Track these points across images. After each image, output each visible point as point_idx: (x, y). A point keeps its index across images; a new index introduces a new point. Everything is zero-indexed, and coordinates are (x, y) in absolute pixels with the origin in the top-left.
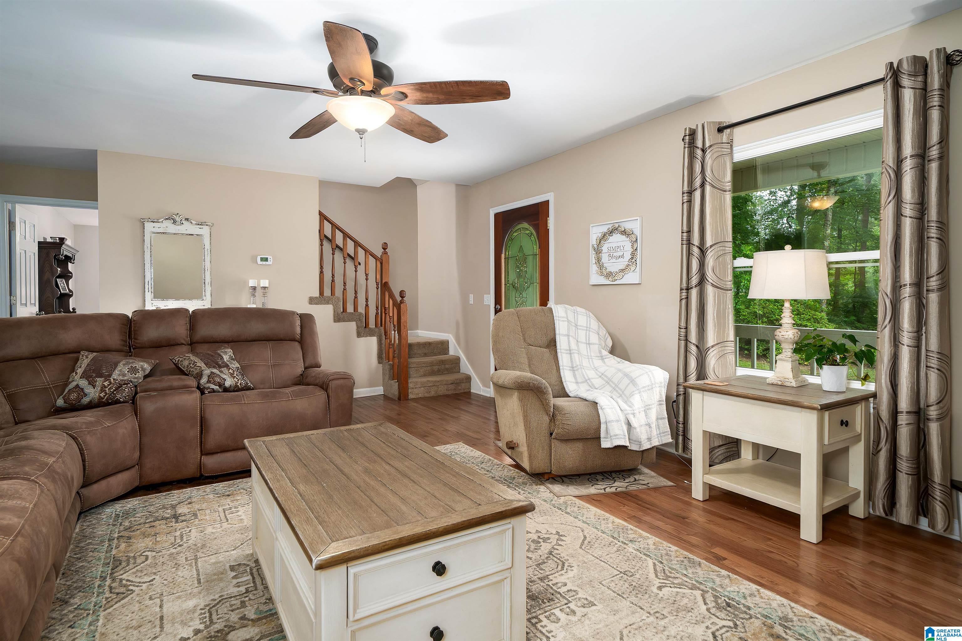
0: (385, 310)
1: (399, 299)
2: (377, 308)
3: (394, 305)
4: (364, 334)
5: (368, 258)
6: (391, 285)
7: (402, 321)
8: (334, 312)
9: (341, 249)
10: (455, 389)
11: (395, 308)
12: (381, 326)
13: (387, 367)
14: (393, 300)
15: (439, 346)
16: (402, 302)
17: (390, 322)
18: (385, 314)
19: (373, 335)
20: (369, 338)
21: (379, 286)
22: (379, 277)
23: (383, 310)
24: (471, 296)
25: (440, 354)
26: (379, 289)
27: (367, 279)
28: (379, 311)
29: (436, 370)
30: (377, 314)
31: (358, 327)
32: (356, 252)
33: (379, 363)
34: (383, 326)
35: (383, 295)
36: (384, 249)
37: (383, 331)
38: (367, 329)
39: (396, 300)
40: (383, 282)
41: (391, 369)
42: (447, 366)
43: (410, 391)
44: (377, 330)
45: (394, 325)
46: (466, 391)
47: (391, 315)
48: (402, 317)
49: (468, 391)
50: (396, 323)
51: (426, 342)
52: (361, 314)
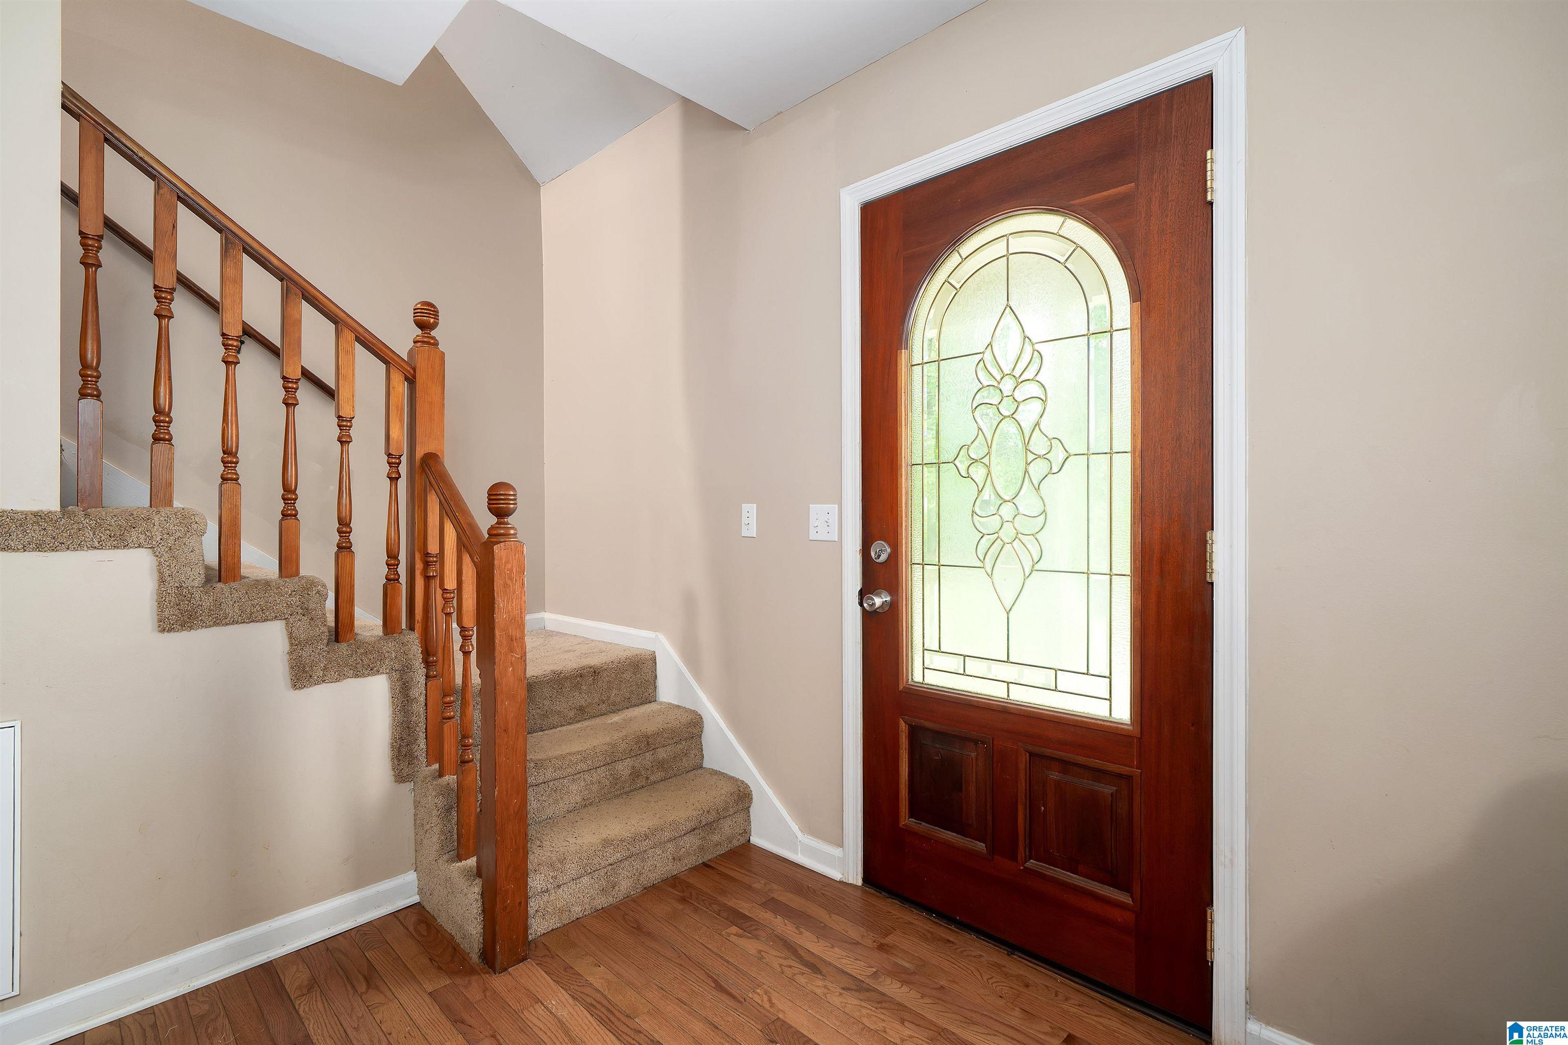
0: (427, 564)
1: (485, 520)
2: (392, 555)
3: (462, 546)
4: (325, 669)
5: (351, 353)
6: (450, 464)
7: (501, 617)
8: (162, 581)
9: (212, 304)
10: (701, 848)
11: (467, 559)
12: (411, 628)
13: (434, 801)
14: (458, 525)
15: (627, 676)
16: (495, 535)
17: (449, 615)
18: (428, 579)
19: (372, 670)
20: (351, 685)
21: (403, 469)
22: (399, 433)
23: (419, 566)
24: (749, 512)
25: (630, 704)
26: (402, 483)
27: (344, 441)
28: (402, 570)
29: (627, 772)
30: (392, 580)
31: (295, 643)
32: (289, 324)
33: (400, 777)
34: (418, 626)
35: (417, 503)
36: (421, 325)
37: (416, 650)
38: (343, 646)
39: (473, 527)
40: (420, 453)
41: (449, 810)
42: (662, 754)
43: (533, 905)
44: (390, 646)
45: (463, 629)
46: (736, 843)
47: (451, 584)
48: (501, 602)
49: (743, 840)
50: (470, 620)
51: (583, 668)
52: (311, 584)
